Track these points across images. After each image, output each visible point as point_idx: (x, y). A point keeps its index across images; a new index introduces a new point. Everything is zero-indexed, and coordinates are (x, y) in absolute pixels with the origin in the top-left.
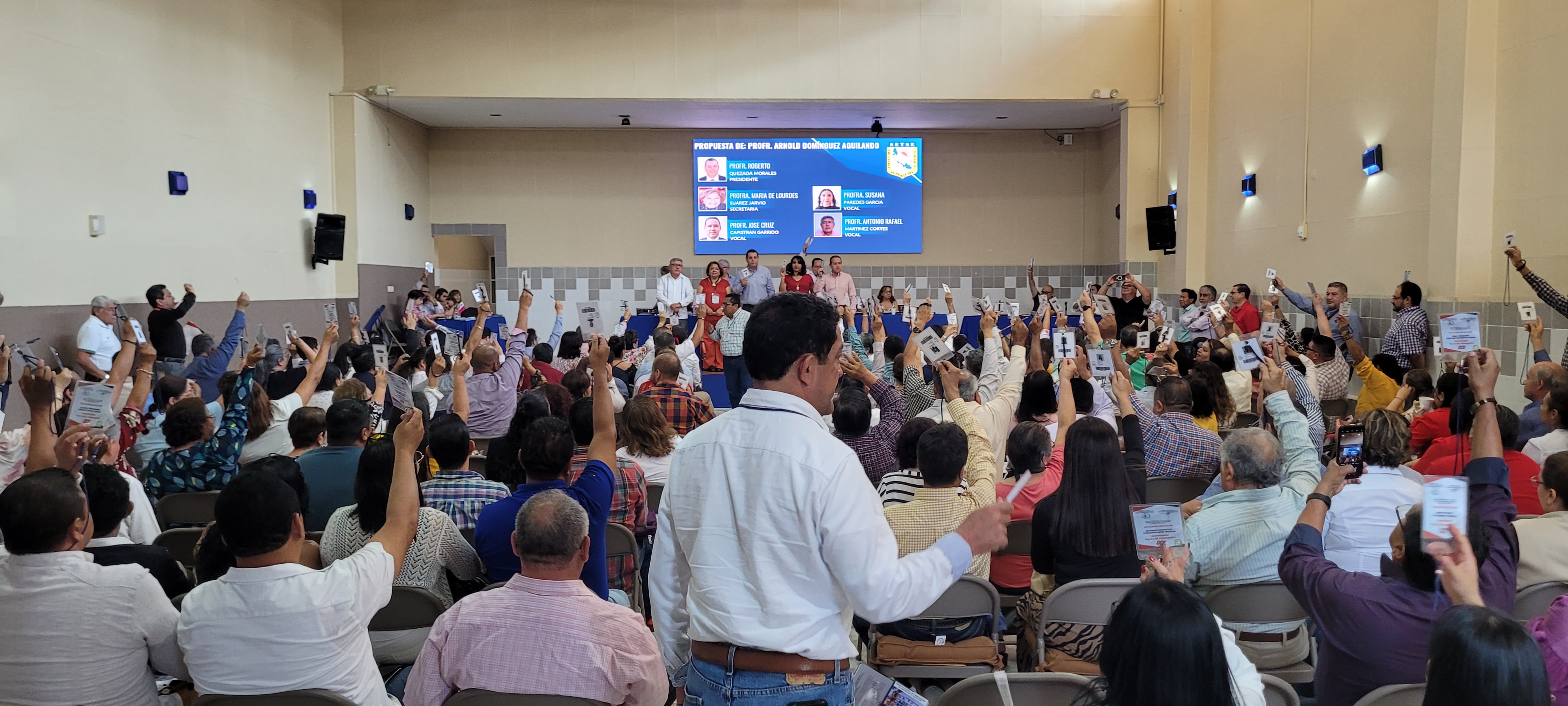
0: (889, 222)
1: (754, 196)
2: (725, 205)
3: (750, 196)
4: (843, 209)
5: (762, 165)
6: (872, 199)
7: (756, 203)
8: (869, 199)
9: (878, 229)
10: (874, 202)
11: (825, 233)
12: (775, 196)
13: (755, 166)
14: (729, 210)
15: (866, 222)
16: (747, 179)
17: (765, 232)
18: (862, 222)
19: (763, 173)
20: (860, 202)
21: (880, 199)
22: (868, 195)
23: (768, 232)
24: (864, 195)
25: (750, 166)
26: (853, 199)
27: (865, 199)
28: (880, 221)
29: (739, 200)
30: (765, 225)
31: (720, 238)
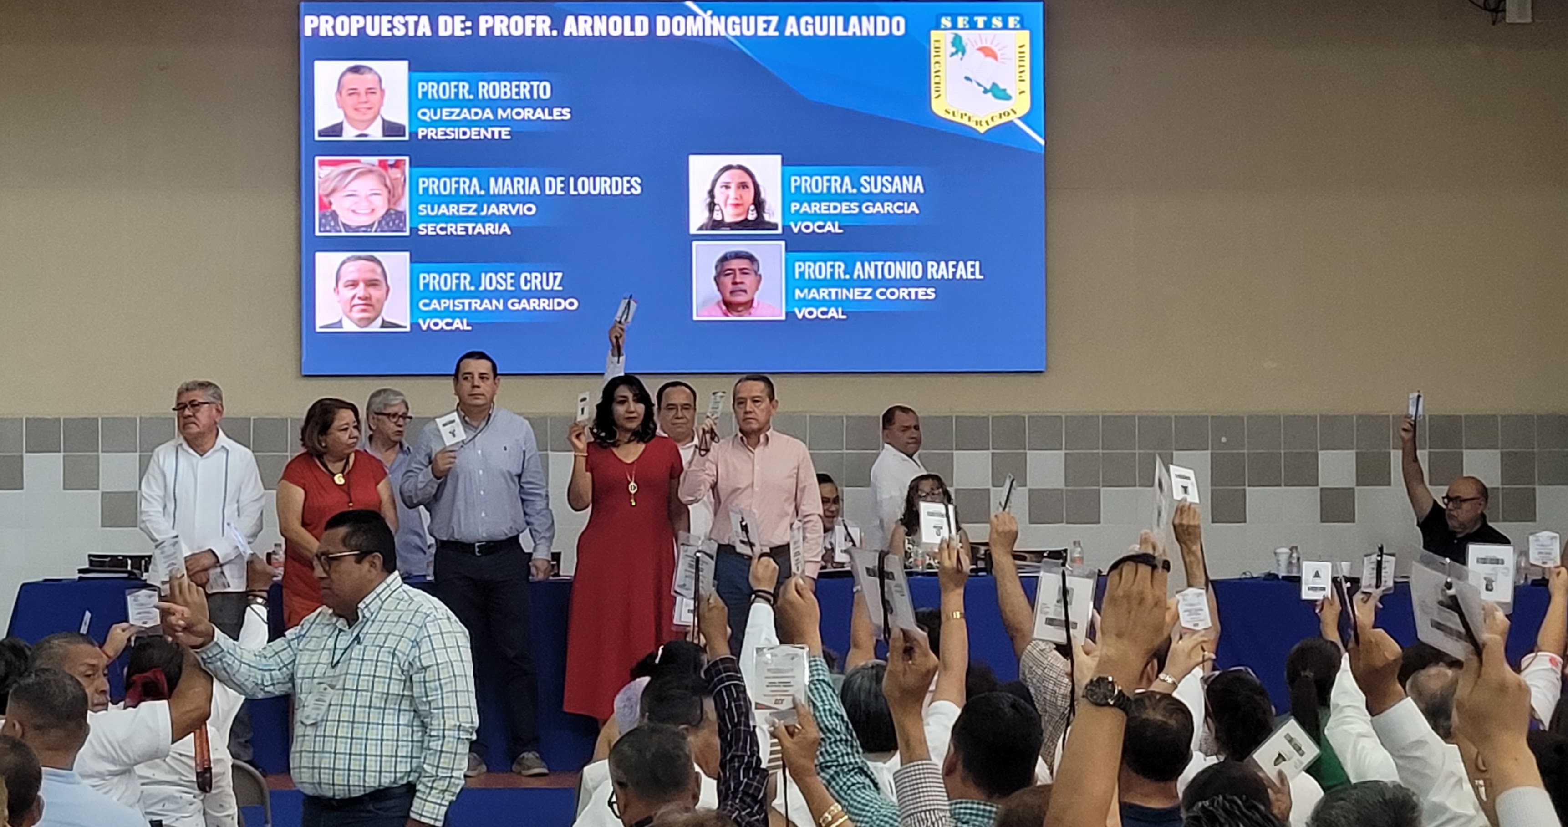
0: (939, 270)
1: (497, 186)
2: (400, 215)
3: (485, 186)
4: (786, 228)
5: (525, 88)
6: (883, 198)
7: (503, 209)
8: (873, 198)
9: (903, 293)
10: (889, 207)
11: (729, 306)
12: (566, 188)
13: (504, 89)
14: (414, 230)
15: (865, 270)
16: (473, 133)
17: (534, 304)
18: (849, 270)
19: (527, 113)
20: (843, 208)
21: (907, 197)
22: (869, 184)
23: (544, 304)
24: (856, 184)
25: (485, 89)
26: (819, 198)
27: (861, 198)
28: (911, 269)
29: (450, 200)
30: (535, 280)
31: (385, 324)
